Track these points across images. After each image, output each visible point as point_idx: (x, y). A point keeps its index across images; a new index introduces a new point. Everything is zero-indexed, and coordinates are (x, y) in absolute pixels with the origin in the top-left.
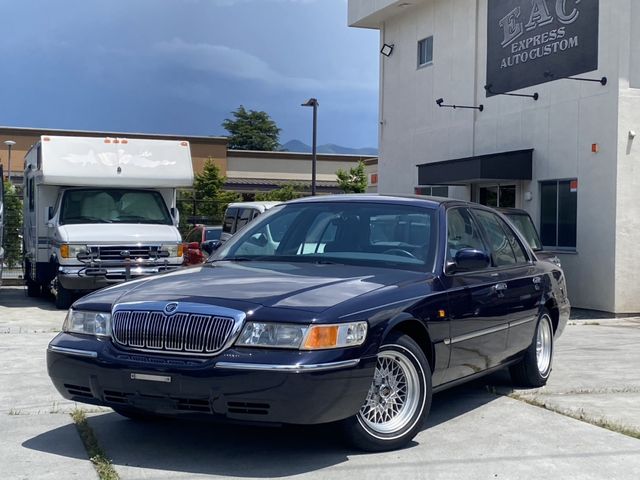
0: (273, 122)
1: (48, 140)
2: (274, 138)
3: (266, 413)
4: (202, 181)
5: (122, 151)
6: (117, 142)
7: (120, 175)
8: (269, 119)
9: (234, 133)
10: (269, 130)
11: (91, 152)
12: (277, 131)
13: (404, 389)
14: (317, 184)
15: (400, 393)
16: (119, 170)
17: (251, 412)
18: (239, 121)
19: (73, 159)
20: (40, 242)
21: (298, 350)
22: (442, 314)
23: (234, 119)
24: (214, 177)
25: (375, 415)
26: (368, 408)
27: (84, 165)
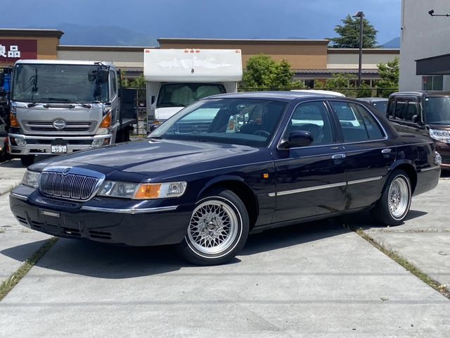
0: (371, 26)
1: (148, 52)
2: (373, 37)
3: (110, 238)
4: (278, 74)
5: (195, 58)
6: (192, 52)
7: (194, 74)
8: (369, 24)
9: (343, 35)
10: (369, 32)
11: (175, 59)
12: (375, 32)
13: (229, 226)
14: (363, 72)
15: (225, 228)
16: (193, 71)
17: (103, 237)
18: (347, 26)
19: (163, 64)
20: (149, 119)
21: (130, 199)
22: (266, 176)
23: (343, 25)
24: (286, 71)
25: (205, 242)
26: (200, 237)
27: (170, 68)
